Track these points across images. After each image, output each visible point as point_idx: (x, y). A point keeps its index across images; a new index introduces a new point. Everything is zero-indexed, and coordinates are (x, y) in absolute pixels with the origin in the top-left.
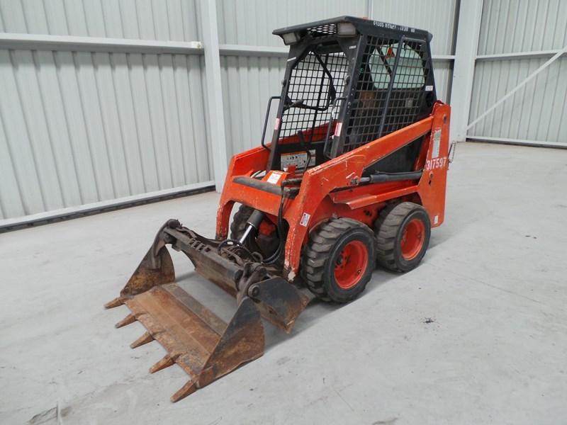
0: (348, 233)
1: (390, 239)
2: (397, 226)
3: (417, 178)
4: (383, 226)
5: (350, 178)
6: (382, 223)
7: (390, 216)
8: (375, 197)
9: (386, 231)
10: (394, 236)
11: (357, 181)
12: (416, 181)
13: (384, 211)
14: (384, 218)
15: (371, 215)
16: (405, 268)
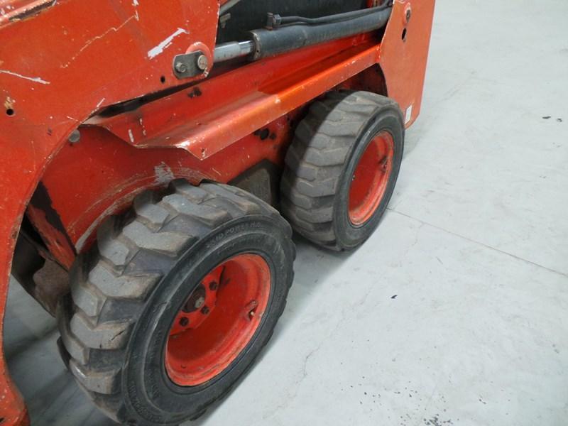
0: (191, 257)
1: (323, 200)
2: (339, 165)
3: (378, 26)
4: (305, 167)
5: (166, 51)
6: (302, 157)
7: (319, 138)
8: (276, 99)
9: (311, 181)
10: (334, 191)
11: (202, 61)
12: (376, 36)
13: (304, 124)
14: (305, 146)
15: (273, 137)
16: (356, 241)
